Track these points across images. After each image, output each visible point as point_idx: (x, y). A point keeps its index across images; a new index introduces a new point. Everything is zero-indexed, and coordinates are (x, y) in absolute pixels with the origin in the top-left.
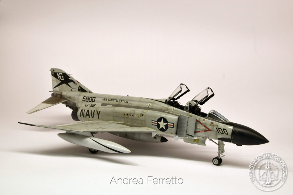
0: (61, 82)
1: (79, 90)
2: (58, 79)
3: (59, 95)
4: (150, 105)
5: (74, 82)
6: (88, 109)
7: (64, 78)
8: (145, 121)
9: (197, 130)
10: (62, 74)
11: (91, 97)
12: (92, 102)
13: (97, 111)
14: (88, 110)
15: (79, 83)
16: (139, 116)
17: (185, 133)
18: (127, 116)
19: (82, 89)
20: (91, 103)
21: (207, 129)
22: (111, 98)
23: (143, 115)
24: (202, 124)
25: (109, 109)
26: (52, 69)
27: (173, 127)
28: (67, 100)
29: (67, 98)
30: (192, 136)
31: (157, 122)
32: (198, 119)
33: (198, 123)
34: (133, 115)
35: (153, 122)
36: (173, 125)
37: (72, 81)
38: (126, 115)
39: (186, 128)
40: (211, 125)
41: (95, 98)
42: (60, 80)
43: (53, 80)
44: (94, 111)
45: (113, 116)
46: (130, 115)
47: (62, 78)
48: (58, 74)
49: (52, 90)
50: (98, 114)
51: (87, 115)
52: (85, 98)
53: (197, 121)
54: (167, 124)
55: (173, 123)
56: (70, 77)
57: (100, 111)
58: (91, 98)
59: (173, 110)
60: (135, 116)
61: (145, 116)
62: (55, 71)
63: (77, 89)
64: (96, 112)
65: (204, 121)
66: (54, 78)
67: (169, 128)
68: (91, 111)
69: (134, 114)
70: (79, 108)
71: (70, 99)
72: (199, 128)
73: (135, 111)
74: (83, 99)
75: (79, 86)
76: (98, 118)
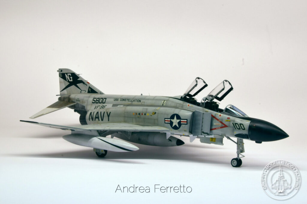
0: (69, 83)
1: (89, 92)
2: (66, 81)
3: (66, 98)
4: (164, 102)
5: (84, 83)
6: (97, 111)
7: (72, 79)
8: (157, 119)
9: (213, 127)
10: (70, 74)
11: (101, 98)
12: (102, 103)
13: (107, 113)
14: (98, 113)
15: (89, 83)
16: (152, 115)
17: (200, 131)
18: (138, 116)
19: (92, 91)
20: (101, 105)
21: (223, 126)
22: (123, 97)
23: (155, 113)
24: (218, 120)
25: (120, 109)
26: (59, 69)
27: (187, 124)
28: (75, 103)
29: (75, 101)
30: (208, 134)
31: (169, 120)
32: (214, 115)
33: (214, 119)
34: (145, 114)
35: (166, 120)
36: (187, 122)
37: (82, 82)
38: (138, 114)
39: (201, 126)
40: (227, 121)
41: (106, 99)
42: (69, 81)
43: (60, 82)
44: (104, 112)
45: (125, 117)
46: (142, 114)
47: (70, 79)
48: (66, 74)
49: (59, 94)
50: (109, 116)
51: (96, 118)
52: (95, 99)
53: (213, 117)
54: (180, 121)
55: (187, 120)
56: (79, 77)
57: (110, 113)
58: (101, 100)
59: (188, 107)
60: (148, 114)
61: (158, 114)
62: (63, 72)
63: (87, 91)
64: (105, 113)
65: (220, 117)
66: (62, 80)
67: (182, 125)
68: (101, 112)
69: (146, 112)
70: (88, 111)
71: (78, 102)
72: (215, 124)
73: (147, 109)
74: (93, 100)
75: (89, 87)
76: (109, 120)
